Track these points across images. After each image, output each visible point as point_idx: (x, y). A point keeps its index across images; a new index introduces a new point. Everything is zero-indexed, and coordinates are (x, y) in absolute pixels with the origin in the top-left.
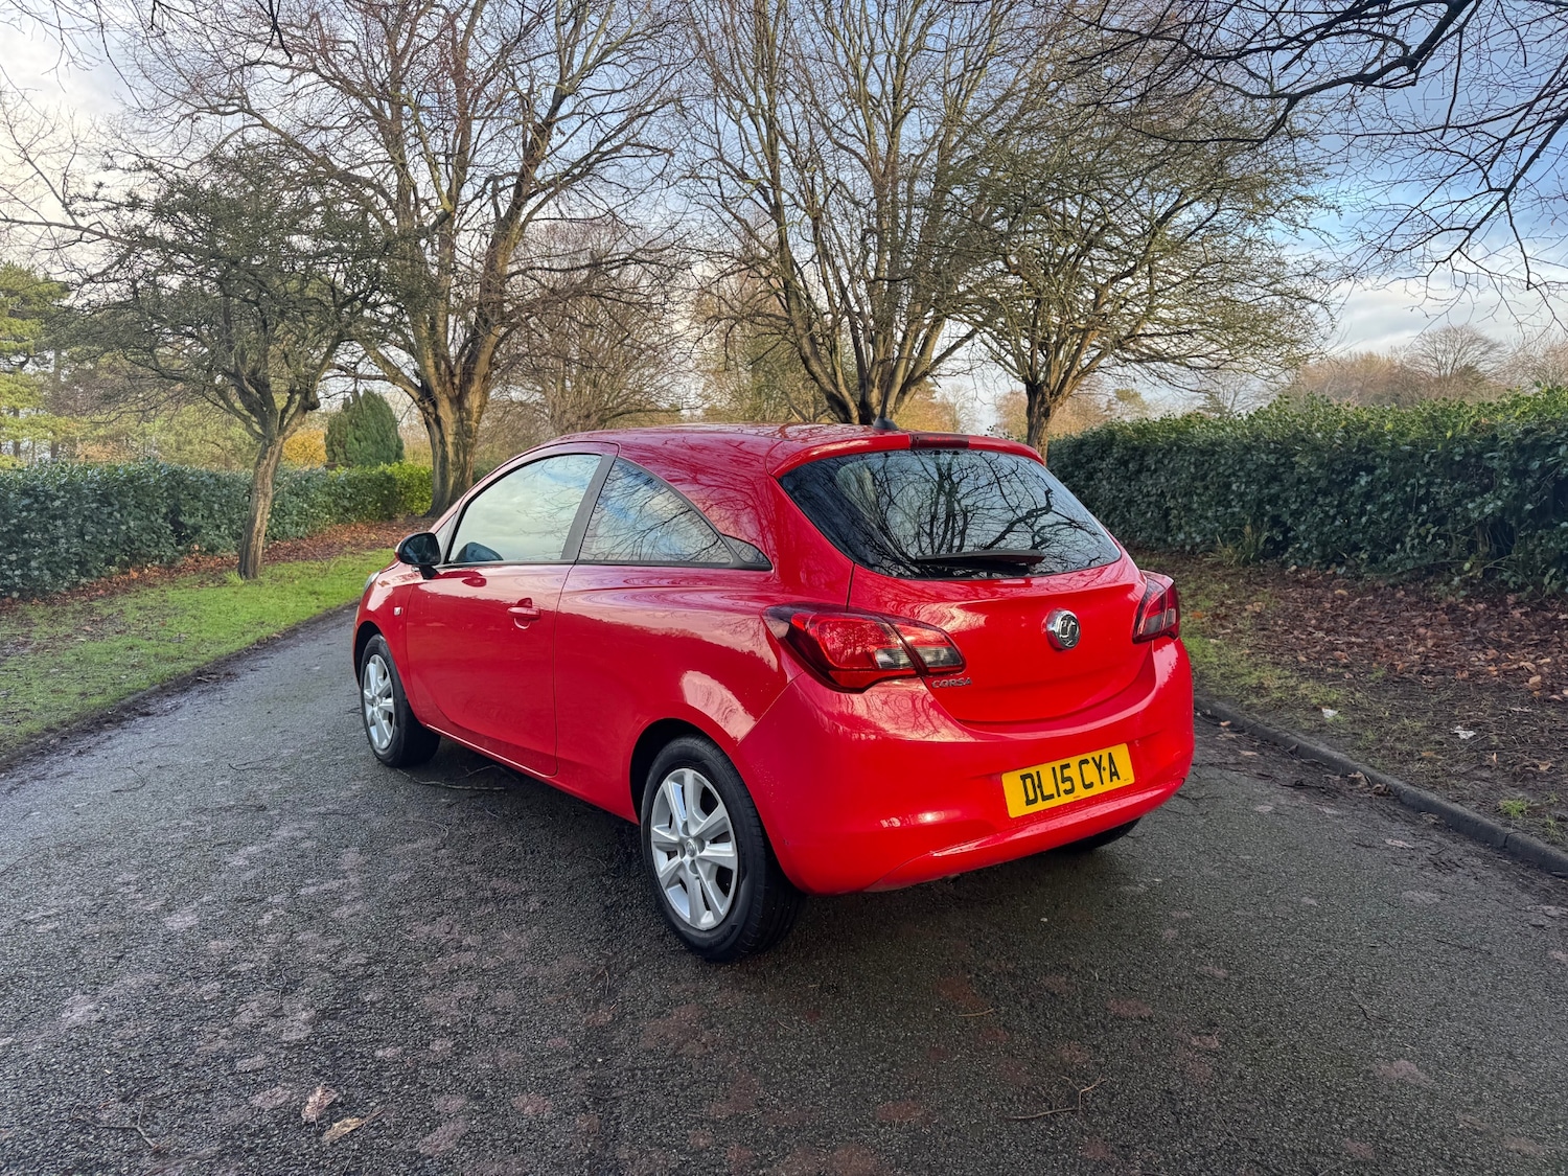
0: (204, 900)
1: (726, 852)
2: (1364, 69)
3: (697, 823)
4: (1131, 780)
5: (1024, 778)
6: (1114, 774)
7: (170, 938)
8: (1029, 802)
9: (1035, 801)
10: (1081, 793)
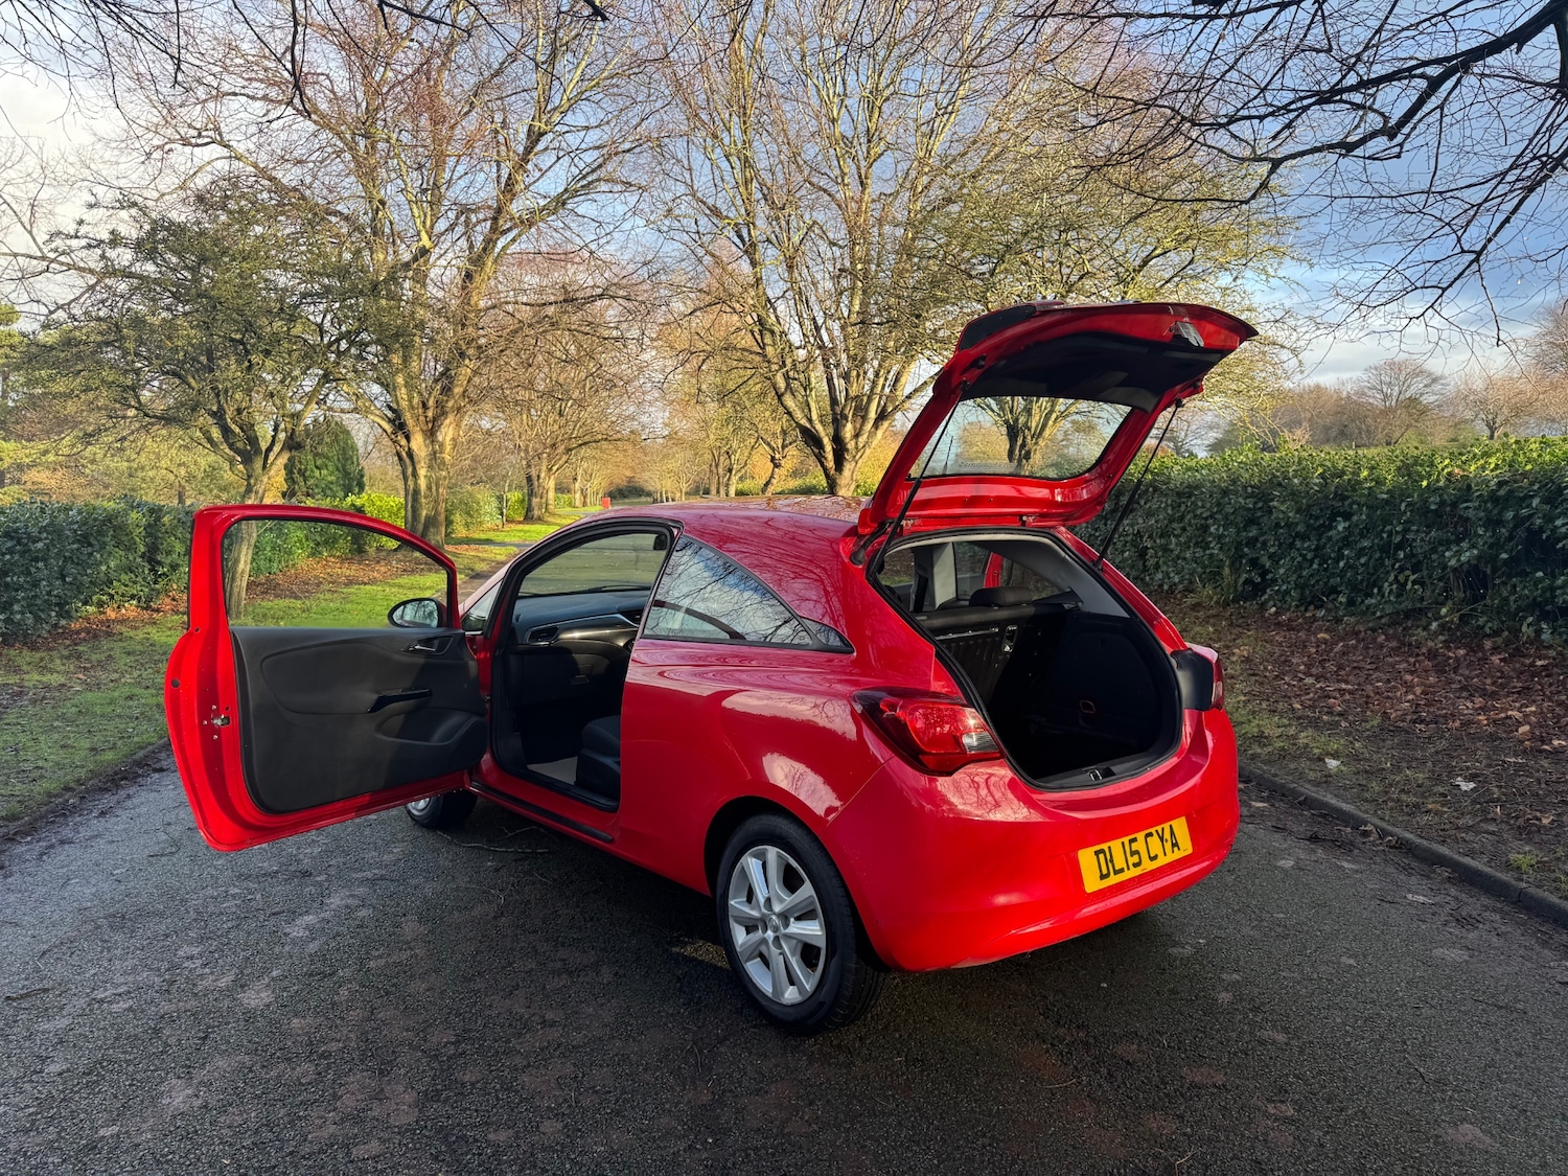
0: (274, 973)
1: (813, 930)
2: (1346, 137)
3: (781, 900)
4: (1190, 851)
5: (1097, 853)
6: (1175, 845)
7: (250, 1017)
8: (1103, 877)
9: (1108, 875)
10: (1148, 866)
